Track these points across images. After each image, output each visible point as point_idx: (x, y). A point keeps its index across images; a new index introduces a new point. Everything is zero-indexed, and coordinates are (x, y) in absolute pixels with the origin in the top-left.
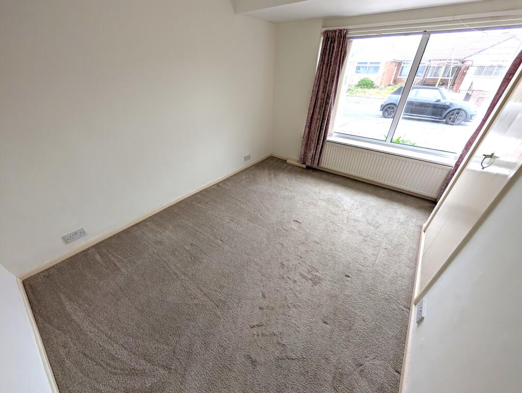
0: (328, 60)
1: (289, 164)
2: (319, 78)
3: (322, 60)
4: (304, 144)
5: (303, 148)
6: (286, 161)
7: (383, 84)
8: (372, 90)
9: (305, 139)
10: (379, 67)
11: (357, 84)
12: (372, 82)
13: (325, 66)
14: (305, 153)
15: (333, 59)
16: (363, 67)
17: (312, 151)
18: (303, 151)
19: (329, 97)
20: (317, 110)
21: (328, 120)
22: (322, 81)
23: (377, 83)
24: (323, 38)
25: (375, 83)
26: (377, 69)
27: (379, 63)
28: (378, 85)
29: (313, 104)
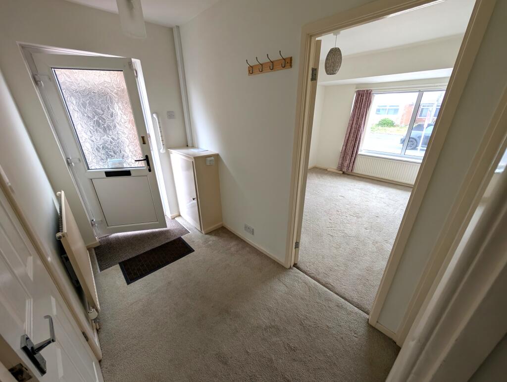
0: (359, 106)
1: (329, 171)
2: (354, 115)
3: (355, 106)
4: (342, 156)
5: (341, 159)
6: (327, 170)
7: (403, 123)
8: (392, 129)
9: (343, 153)
10: (398, 109)
11: (378, 123)
12: (392, 122)
13: (357, 109)
14: (342, 163)
15: (363, 105)
16: (383, 109)
17: (348, 162)
18: (340, 162)
19: (360, 127)
20: (352, 135)
21: (359, 141)
22: (355, 118)
23: (397, 122)
24: (355, 94)
25: (396, 122)
26: (396, 111)
27: (398, 106)
28: (399, 124)
29: (349, 131)
